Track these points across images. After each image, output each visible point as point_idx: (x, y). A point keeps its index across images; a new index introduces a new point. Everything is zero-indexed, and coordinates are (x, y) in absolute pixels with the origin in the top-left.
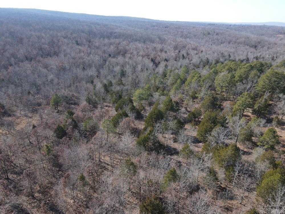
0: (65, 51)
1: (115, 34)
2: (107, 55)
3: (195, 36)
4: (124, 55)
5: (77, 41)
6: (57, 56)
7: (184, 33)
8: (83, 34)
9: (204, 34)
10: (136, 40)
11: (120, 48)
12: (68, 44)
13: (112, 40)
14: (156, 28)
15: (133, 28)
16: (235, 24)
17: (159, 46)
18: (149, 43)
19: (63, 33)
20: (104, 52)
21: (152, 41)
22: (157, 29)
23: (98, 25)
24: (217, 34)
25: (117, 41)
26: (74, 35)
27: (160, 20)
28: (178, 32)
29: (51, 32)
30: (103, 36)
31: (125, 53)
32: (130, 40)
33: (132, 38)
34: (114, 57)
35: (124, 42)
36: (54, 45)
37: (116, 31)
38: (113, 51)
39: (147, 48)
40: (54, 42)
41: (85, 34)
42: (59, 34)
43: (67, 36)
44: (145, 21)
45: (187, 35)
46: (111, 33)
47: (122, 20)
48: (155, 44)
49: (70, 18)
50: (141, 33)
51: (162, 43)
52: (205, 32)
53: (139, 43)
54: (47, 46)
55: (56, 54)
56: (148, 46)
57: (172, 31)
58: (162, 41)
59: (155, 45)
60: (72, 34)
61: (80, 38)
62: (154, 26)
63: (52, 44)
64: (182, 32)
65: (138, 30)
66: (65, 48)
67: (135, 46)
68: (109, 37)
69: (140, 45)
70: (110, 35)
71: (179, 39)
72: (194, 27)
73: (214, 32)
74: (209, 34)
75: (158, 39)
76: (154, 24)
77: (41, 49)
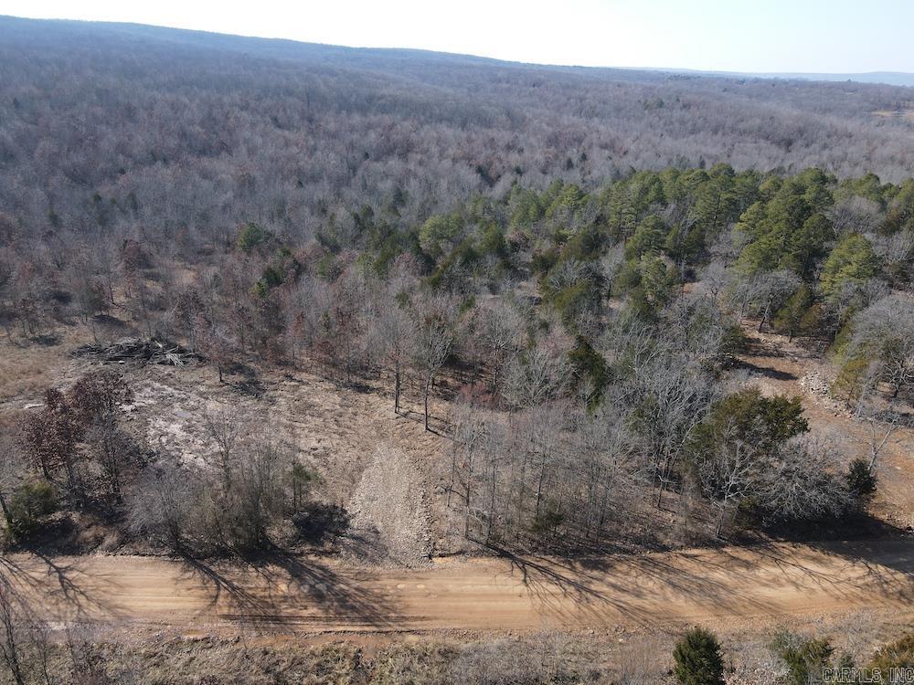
0: (246, 141)
1: (383, 101)
2: (358, 155)
3: (618, 110)
4: (404, 156)
5: (275, 119)
6: (230, 152)
7: (587, 101)
8: (291, 100)
9: (647, 107)
10: (441, 120)
11: (395, 137)
12: (253, 125)
13: (373, 118)
14: (505, 85)
15: (436, 86)
16: (758, 76)
17: (504, 136)
18: (477, 128)
19: (236, 96)
20: (352, 146)
21: (487, 122)
22: (508, 90)
23: (332, 74)
24: (686, 106)
25: (387, 119)
26: (268, 102)
27: (522, 62)
28: (568, 99)
29: (204, 94)
30: (346, 106)
31: (408, 151)
32: (422, 118)
33: (428, 114)
34: (377, 159)
35: (406, 124)
36: (217, 128)
37: (385, 91)
38: (374, 146)
39: (469, 140)
40: (214, 119)
41: (296, 99)
42: (226, 99)
43: (248, 104)
44: (474, 63)
45: (596, 107)
46: (370, 99)
47: (403, 61)
48: (495, 129)
49: (246, 54)
50: (455, 100)
51: (512, 128)
52: (650, 101)
53: (448, 126)
54: (198, 129)
55: (225, 148)
56: (474, 136)
57: (551, 95)
58: (516, 122)
59: (492, 133)
60: (259, 99)
61: (284, 110)
62: (500, 81)
63: (210, 121)
64: (581, 101)
65: (450, 91)
66: (247, 134)
67: (435, 135)
68: (363, 110)
69: (449, 132)
70: (368, 104)
71: (567, 119)
72: (619, 86)
73: (678, 100)
74: (661, 105)
75: (504, 118)
76: (500, 74)
77: (183, 135)
